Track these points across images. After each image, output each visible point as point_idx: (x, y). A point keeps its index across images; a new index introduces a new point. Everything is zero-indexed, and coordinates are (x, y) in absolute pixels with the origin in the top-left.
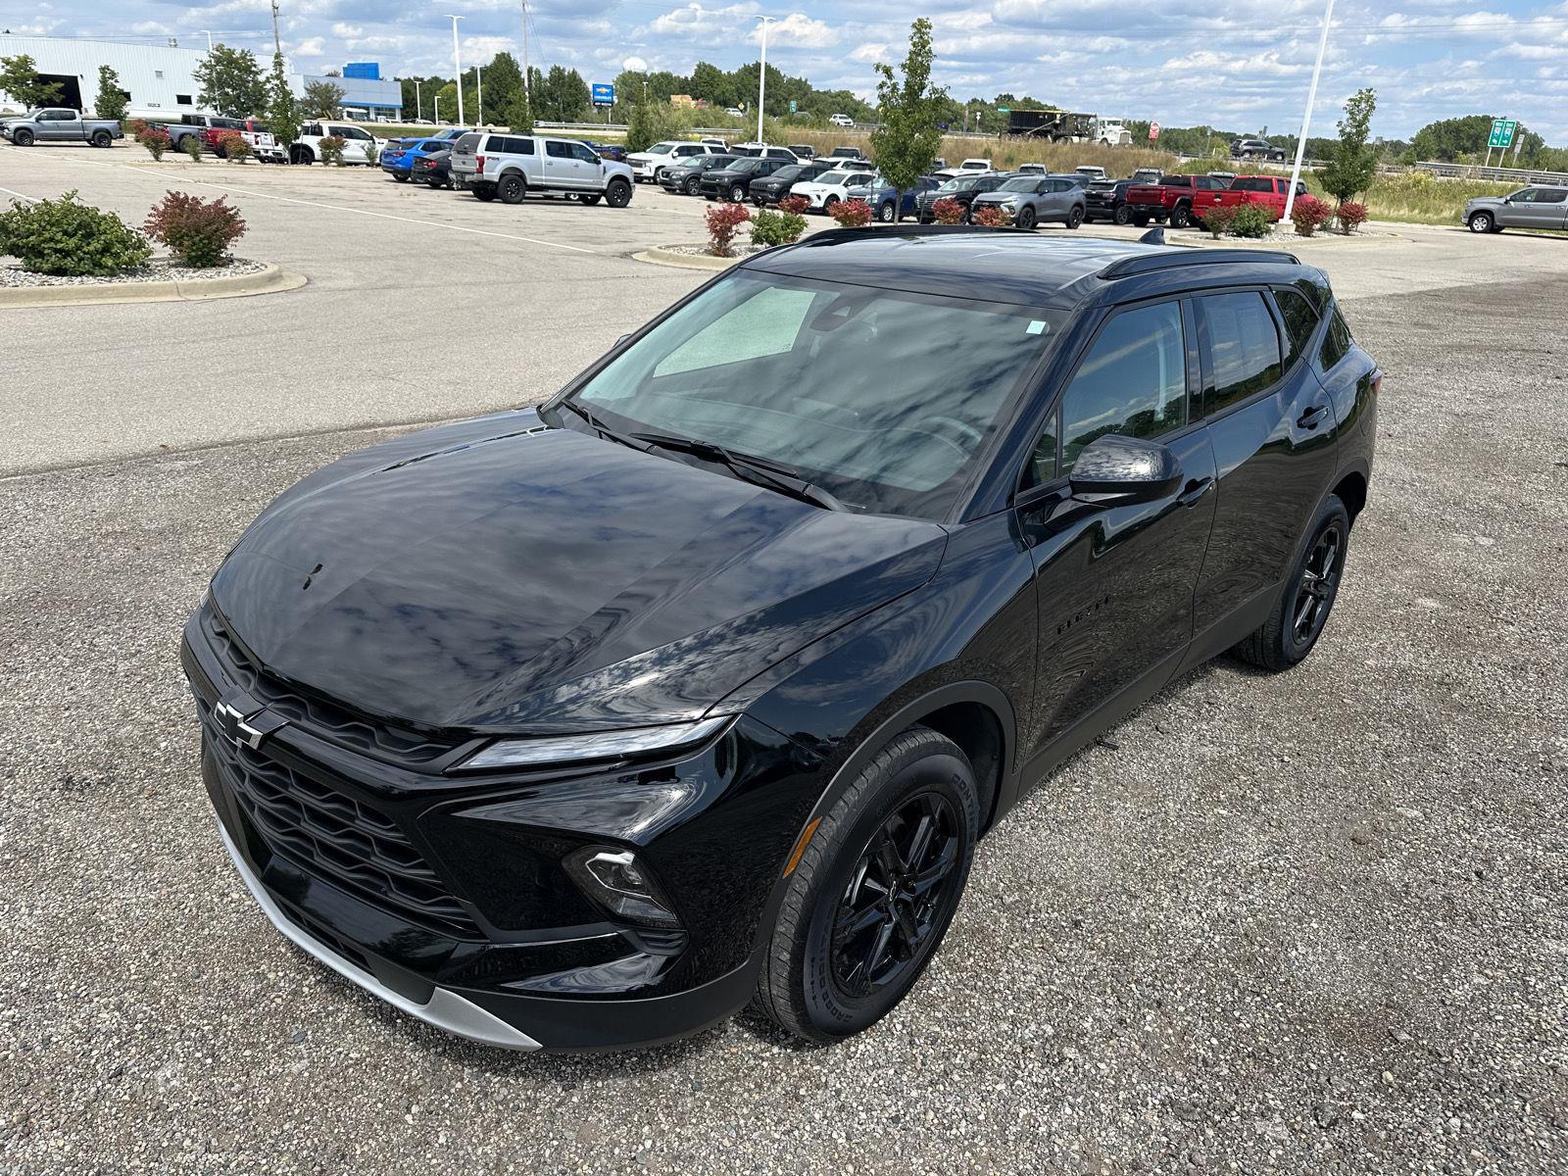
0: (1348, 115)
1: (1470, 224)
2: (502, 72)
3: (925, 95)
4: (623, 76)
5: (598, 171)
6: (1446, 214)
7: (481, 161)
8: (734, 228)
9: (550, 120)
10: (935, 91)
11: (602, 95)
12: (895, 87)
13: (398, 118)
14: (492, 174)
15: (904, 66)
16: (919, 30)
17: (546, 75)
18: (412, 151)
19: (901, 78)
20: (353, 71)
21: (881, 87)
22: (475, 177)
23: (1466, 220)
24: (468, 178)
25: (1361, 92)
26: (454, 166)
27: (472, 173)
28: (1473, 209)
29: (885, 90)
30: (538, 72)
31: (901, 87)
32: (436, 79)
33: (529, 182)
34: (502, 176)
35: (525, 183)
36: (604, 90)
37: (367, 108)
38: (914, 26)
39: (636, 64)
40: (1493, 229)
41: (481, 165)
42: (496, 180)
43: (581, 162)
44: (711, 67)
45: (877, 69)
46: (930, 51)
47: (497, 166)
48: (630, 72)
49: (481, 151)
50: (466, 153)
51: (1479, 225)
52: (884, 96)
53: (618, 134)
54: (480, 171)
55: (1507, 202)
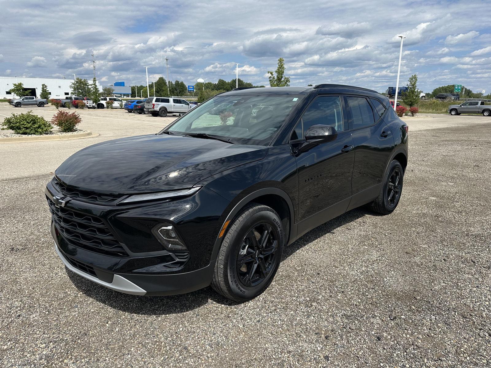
0: (410, 83)
1: (450, 113)
2: (161, 83)
3: (283, 79)
4: (197, 84)
5: (189, 107)
6: (443, 111)
7: (154, 105)
8: (228, 119)
9: (175, 96)
10: (286, 78)
11: (191, 88)
12: (274, 78)
13: (130, 97)
14: (157, 109)
15: (276, 72)
16: (280, 61)
17: (174, 83)
18: (134, 103)
19: (275, 75)
20: (117, 84)
21: (270, 78)
22: (152, 110)
23: (449, 112)
24: (150, 110)
25: (412, 76)
26: (146, 107)
27: (151, 109)
28: (451, 108)
29: (271, 79)
30: (171, 82)
31: (276, 77)
32: (142, 86)
33: (168, 111)
34: (160, 109)
35: (167, 111)
36: (191, 87)
37: (121, 94)
38: (279, 60)
39: (201, 80)
40: (458, 114)
41: (154, 106)
42: (158, 110)
43: (184, 105)
44: (223, 81)
45: (268, 73)
46: (284, 67)
47: (158, 106)
48: (199, 83)
49: (154, 102)
50: (149, 103)
51: (453, 113)
52: (271, 80)
53: (195, 99)
54: (153, 108)
55: (461, 106)
